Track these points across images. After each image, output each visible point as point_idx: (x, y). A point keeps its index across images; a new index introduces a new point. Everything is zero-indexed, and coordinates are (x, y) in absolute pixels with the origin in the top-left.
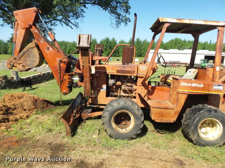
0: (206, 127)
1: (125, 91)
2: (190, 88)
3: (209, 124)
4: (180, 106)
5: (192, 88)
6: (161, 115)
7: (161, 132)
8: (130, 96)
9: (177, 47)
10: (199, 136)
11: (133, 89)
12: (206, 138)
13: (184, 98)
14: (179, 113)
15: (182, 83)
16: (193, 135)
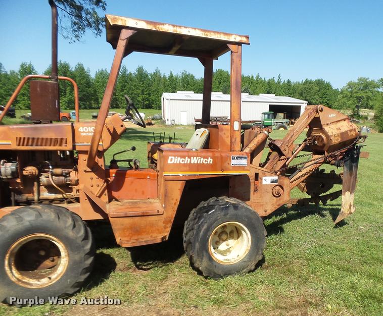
0: (226, 240)
1: (50, 188)
2: (188, 168)
3: (232, 232)
4: (173, 205)
5: (191, 167)
6: (136, 231)
7: (144, 267)
8: (66, 199)
9: (221, 88)
10: (210, 259)
11: (71, 181)
12: (225, 261)
13: (179, 190)
14: (173, 221)
15: (170, 158)
16: (200, 260)
